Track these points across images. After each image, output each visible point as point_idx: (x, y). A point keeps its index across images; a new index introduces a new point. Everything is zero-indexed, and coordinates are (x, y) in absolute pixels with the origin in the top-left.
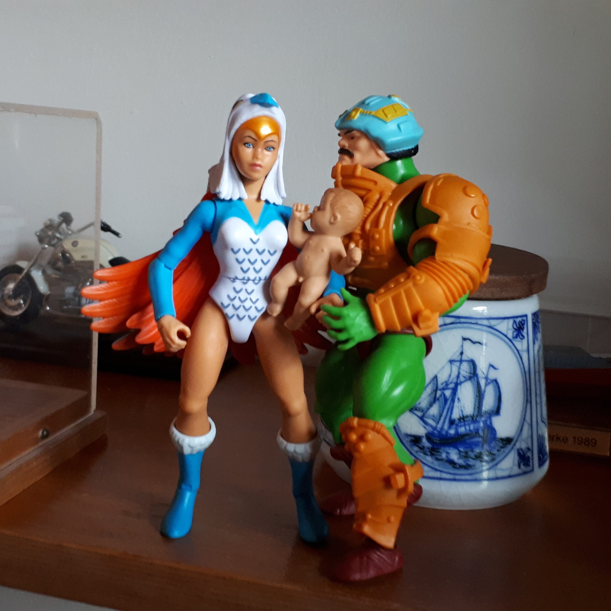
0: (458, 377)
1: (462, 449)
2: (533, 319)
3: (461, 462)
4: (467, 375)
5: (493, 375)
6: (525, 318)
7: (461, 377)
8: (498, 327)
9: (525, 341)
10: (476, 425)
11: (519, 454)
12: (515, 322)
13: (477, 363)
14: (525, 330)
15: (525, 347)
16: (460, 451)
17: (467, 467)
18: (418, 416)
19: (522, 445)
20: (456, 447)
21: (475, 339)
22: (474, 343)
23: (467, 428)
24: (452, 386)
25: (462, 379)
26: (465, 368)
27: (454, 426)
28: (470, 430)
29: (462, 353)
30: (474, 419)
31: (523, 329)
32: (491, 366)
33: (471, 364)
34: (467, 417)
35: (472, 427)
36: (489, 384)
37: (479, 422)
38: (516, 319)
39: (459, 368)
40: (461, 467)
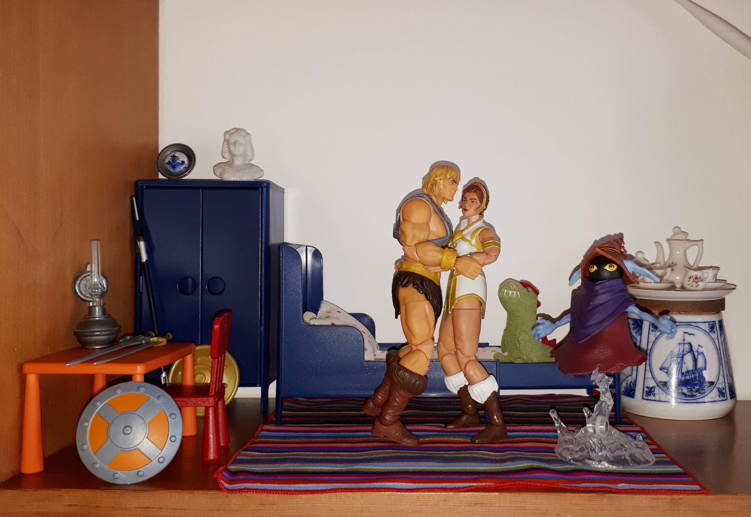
0: (683, 351)
1: (689, 387)
2: (719, 324)
3: (688, 393)
4: (688, 350)
5: (701, 350)
6: (714, 323)
7: (685, 351)
8: (701, 327)
9: (716, 333)
10: (695, 375)
11: (719, 390)
12: (709, 324)
13: (692, 344)
14: (715, 328)
15: (716, 336)
16: (688, 388)
17: (692, 396)
18: (665, 372)
19: (720, 385)
20: (686, 387)
21: (690, 333)
22: (690, 334)
23: (690, 376)
24: (681, 356)
25: (685, 352)
26: (687, 347)
27: (684, 376)
28: (692, 378)
29: (684, 340)
30: (693, 372)
31: (714, 328)
32: (699, 346)
33: (689, 345)
34: (690, 371)
35: (693, 376)
36: (699, 354)
37: (696, 373)
38: (710, 323)
39: (684, 347)
40: (689, 396)
